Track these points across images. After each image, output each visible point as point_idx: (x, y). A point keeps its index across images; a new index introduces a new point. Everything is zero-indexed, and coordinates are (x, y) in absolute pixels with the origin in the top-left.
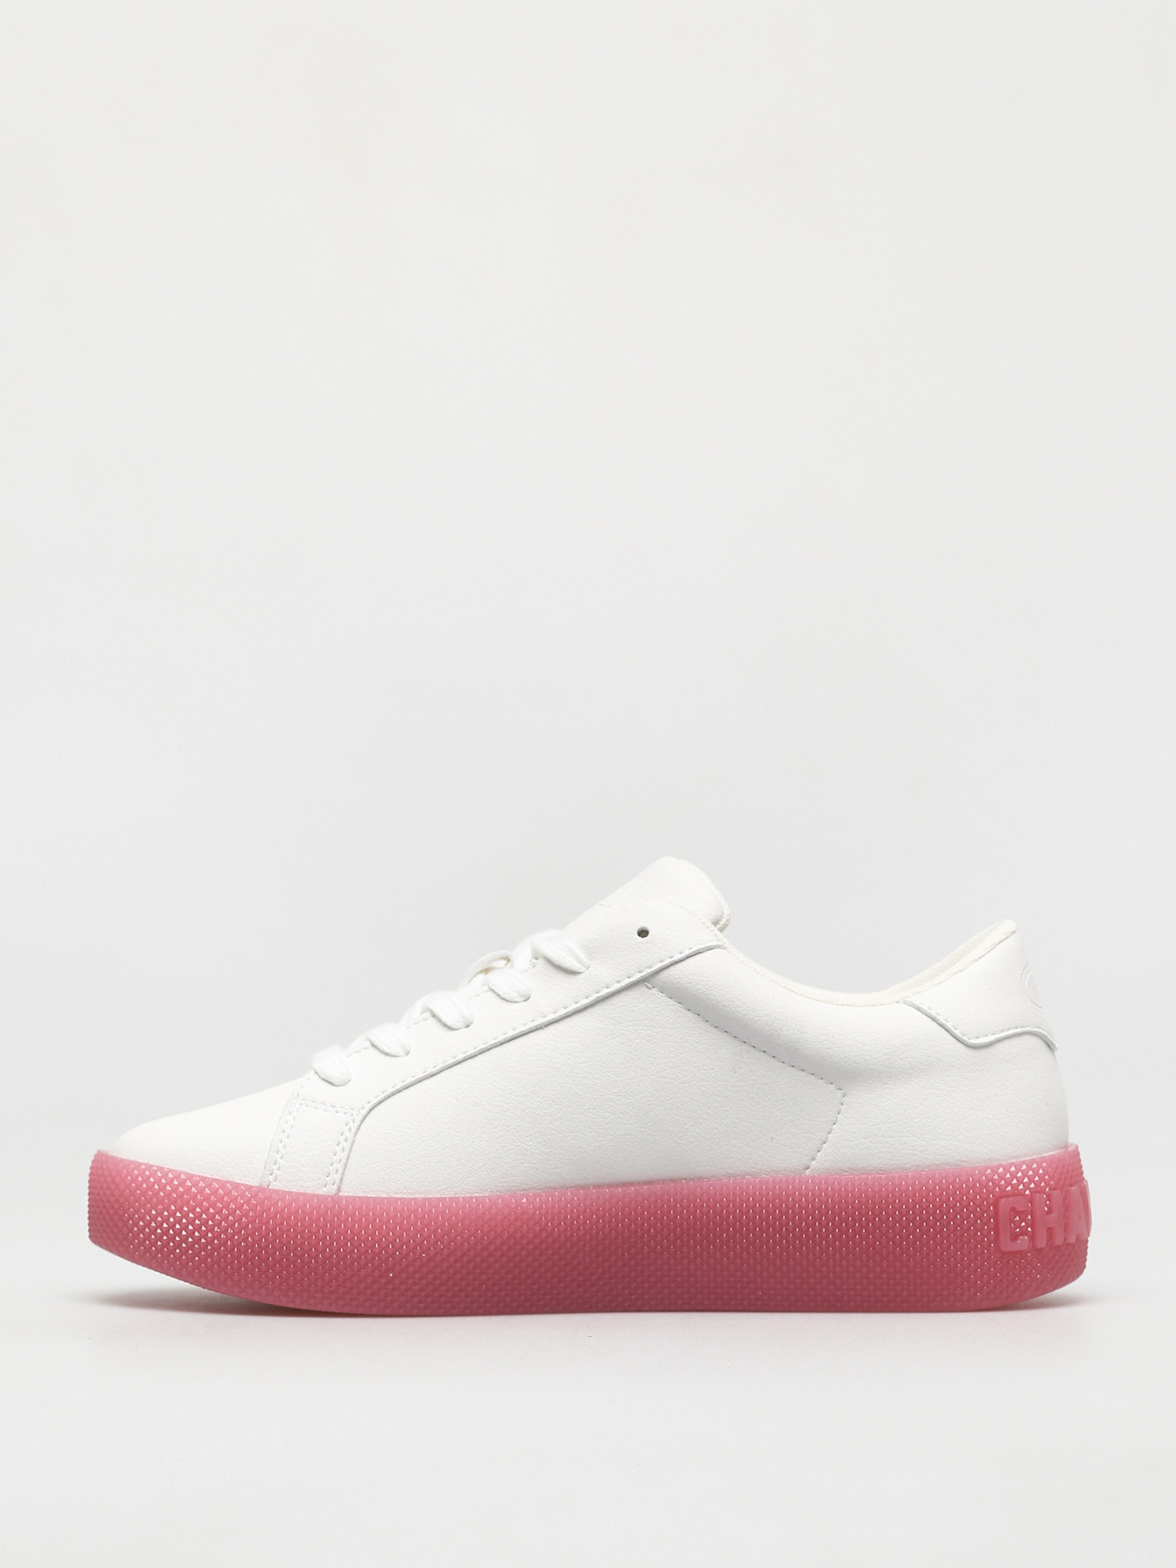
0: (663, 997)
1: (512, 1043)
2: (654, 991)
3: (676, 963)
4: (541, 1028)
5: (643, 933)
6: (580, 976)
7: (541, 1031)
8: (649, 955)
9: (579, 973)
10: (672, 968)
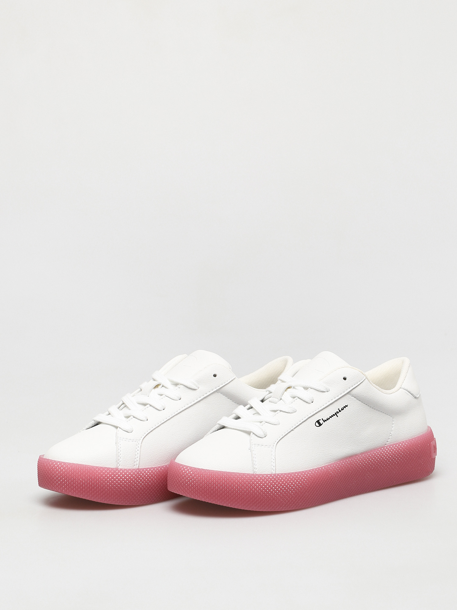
0: (222, 395)
1: (180, 414)
2: (219, 394)
3: (226, 384)
4: (188, 408)
5: (215, 376)
6: (197, 390)
7: (188, 409)
8: (217, 383)
9: (196, 390)
10: (226, 386)
